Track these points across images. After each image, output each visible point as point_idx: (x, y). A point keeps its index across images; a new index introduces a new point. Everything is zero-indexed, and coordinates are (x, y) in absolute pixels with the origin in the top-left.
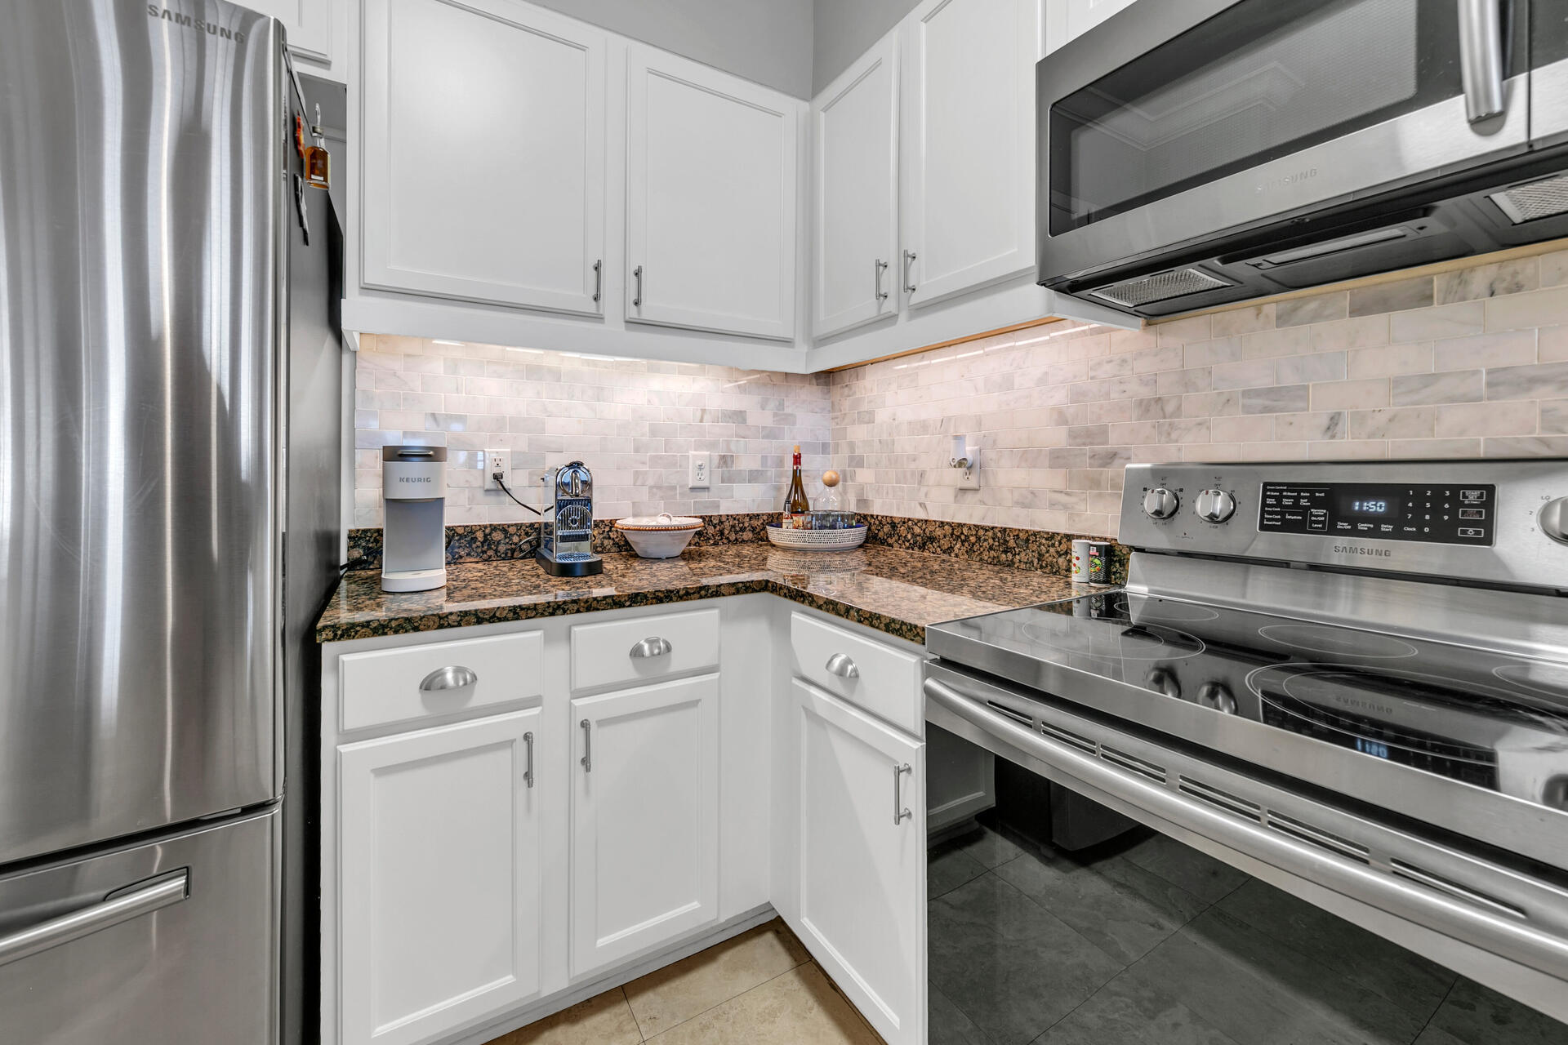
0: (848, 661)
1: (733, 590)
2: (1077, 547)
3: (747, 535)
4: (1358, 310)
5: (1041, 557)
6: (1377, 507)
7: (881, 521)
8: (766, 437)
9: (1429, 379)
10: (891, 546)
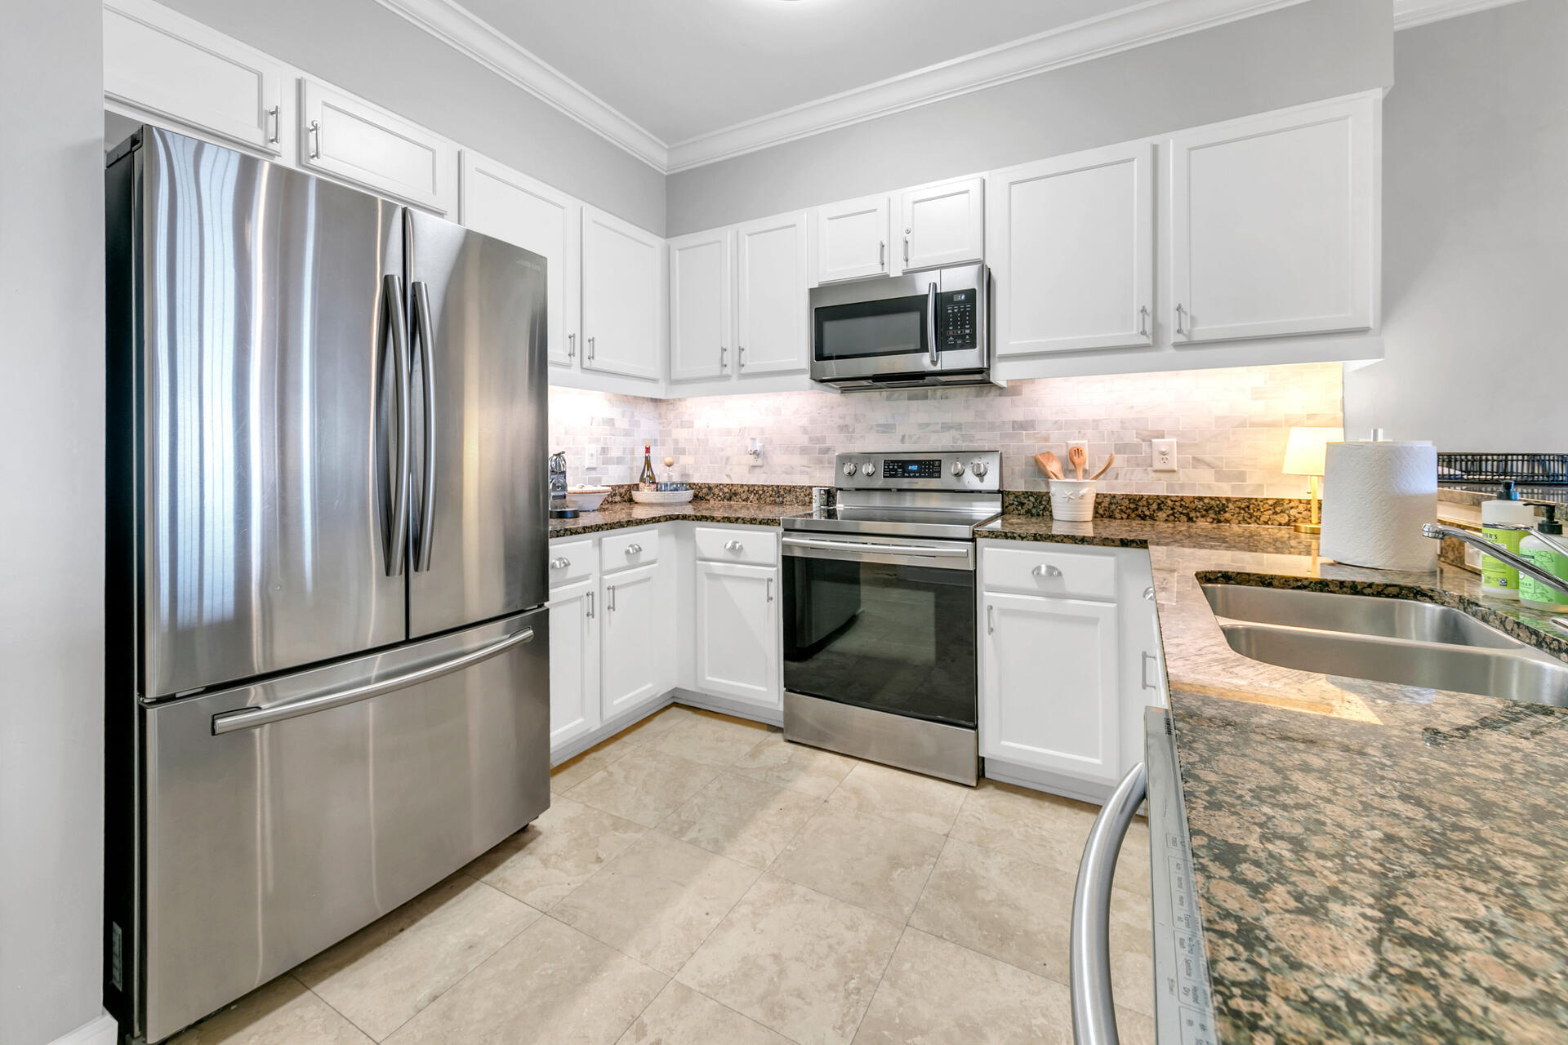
0: (735, 543)
1: (665, 519)
2: (815, 491)
3: (618, 499)
4: (910, 398)
5: (797, 497)
6: (915, 468)
7: (700, 487)
8: (626, 435)
9: (928, 425)
10: (709, 500)
